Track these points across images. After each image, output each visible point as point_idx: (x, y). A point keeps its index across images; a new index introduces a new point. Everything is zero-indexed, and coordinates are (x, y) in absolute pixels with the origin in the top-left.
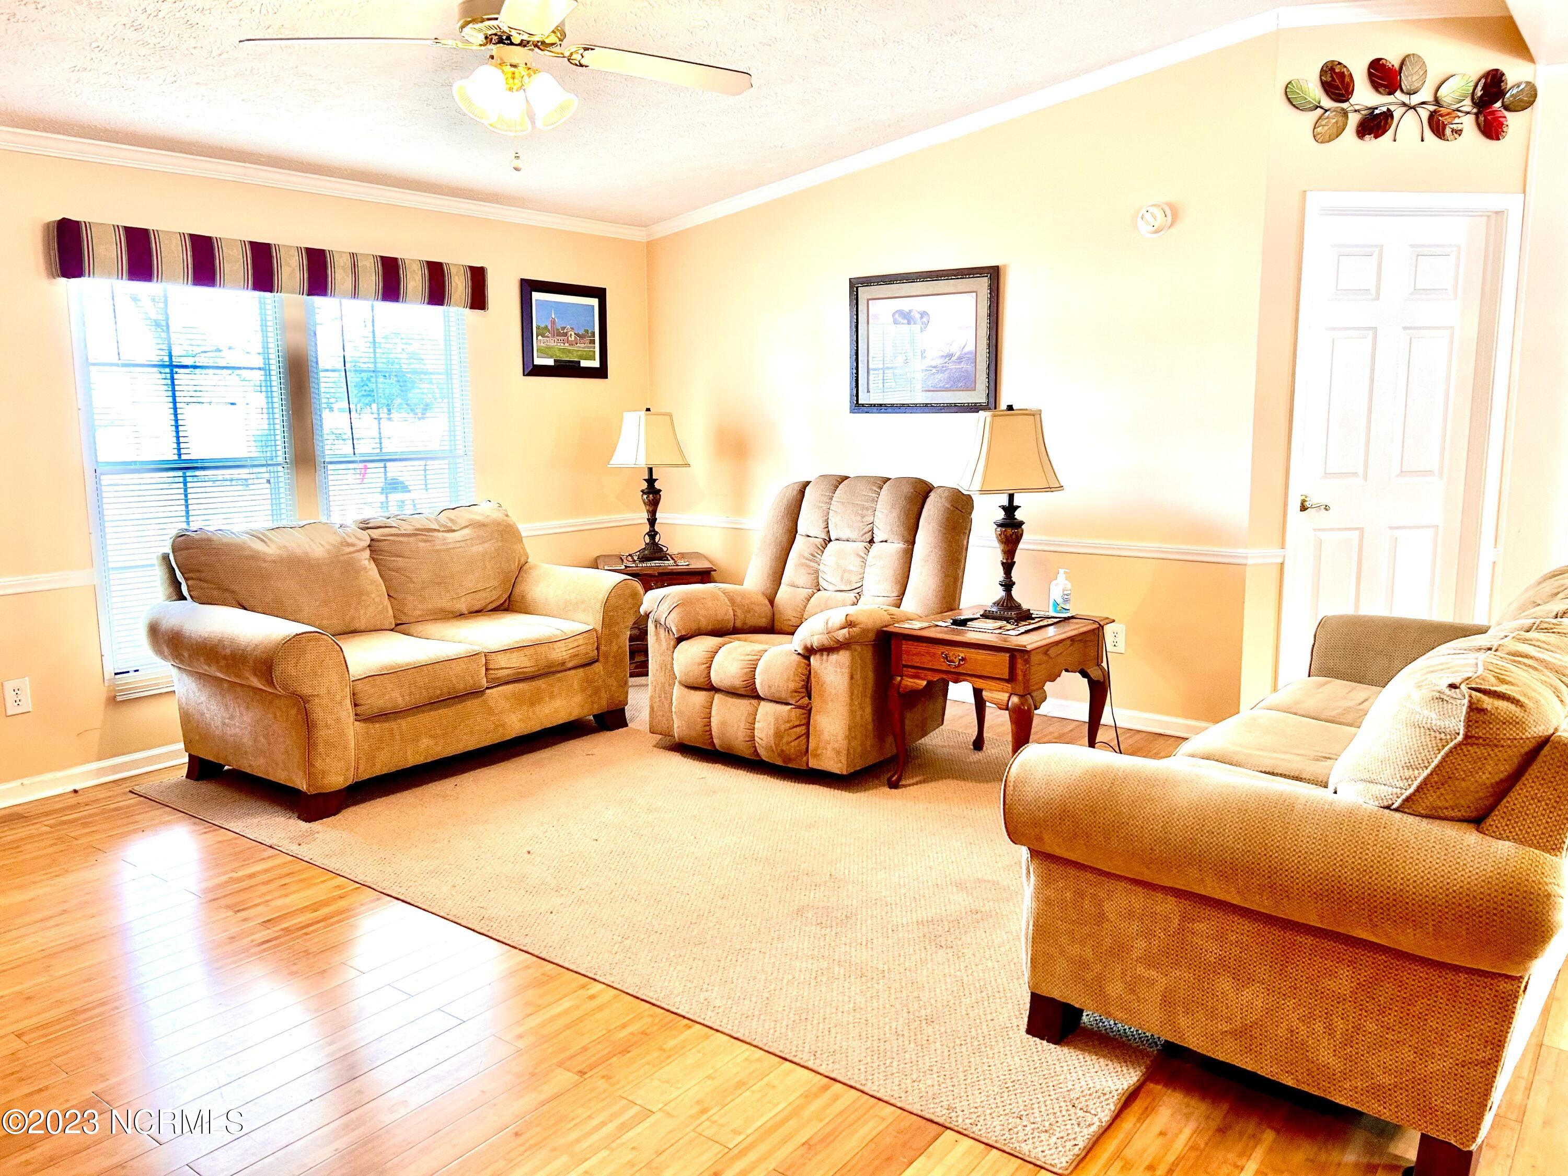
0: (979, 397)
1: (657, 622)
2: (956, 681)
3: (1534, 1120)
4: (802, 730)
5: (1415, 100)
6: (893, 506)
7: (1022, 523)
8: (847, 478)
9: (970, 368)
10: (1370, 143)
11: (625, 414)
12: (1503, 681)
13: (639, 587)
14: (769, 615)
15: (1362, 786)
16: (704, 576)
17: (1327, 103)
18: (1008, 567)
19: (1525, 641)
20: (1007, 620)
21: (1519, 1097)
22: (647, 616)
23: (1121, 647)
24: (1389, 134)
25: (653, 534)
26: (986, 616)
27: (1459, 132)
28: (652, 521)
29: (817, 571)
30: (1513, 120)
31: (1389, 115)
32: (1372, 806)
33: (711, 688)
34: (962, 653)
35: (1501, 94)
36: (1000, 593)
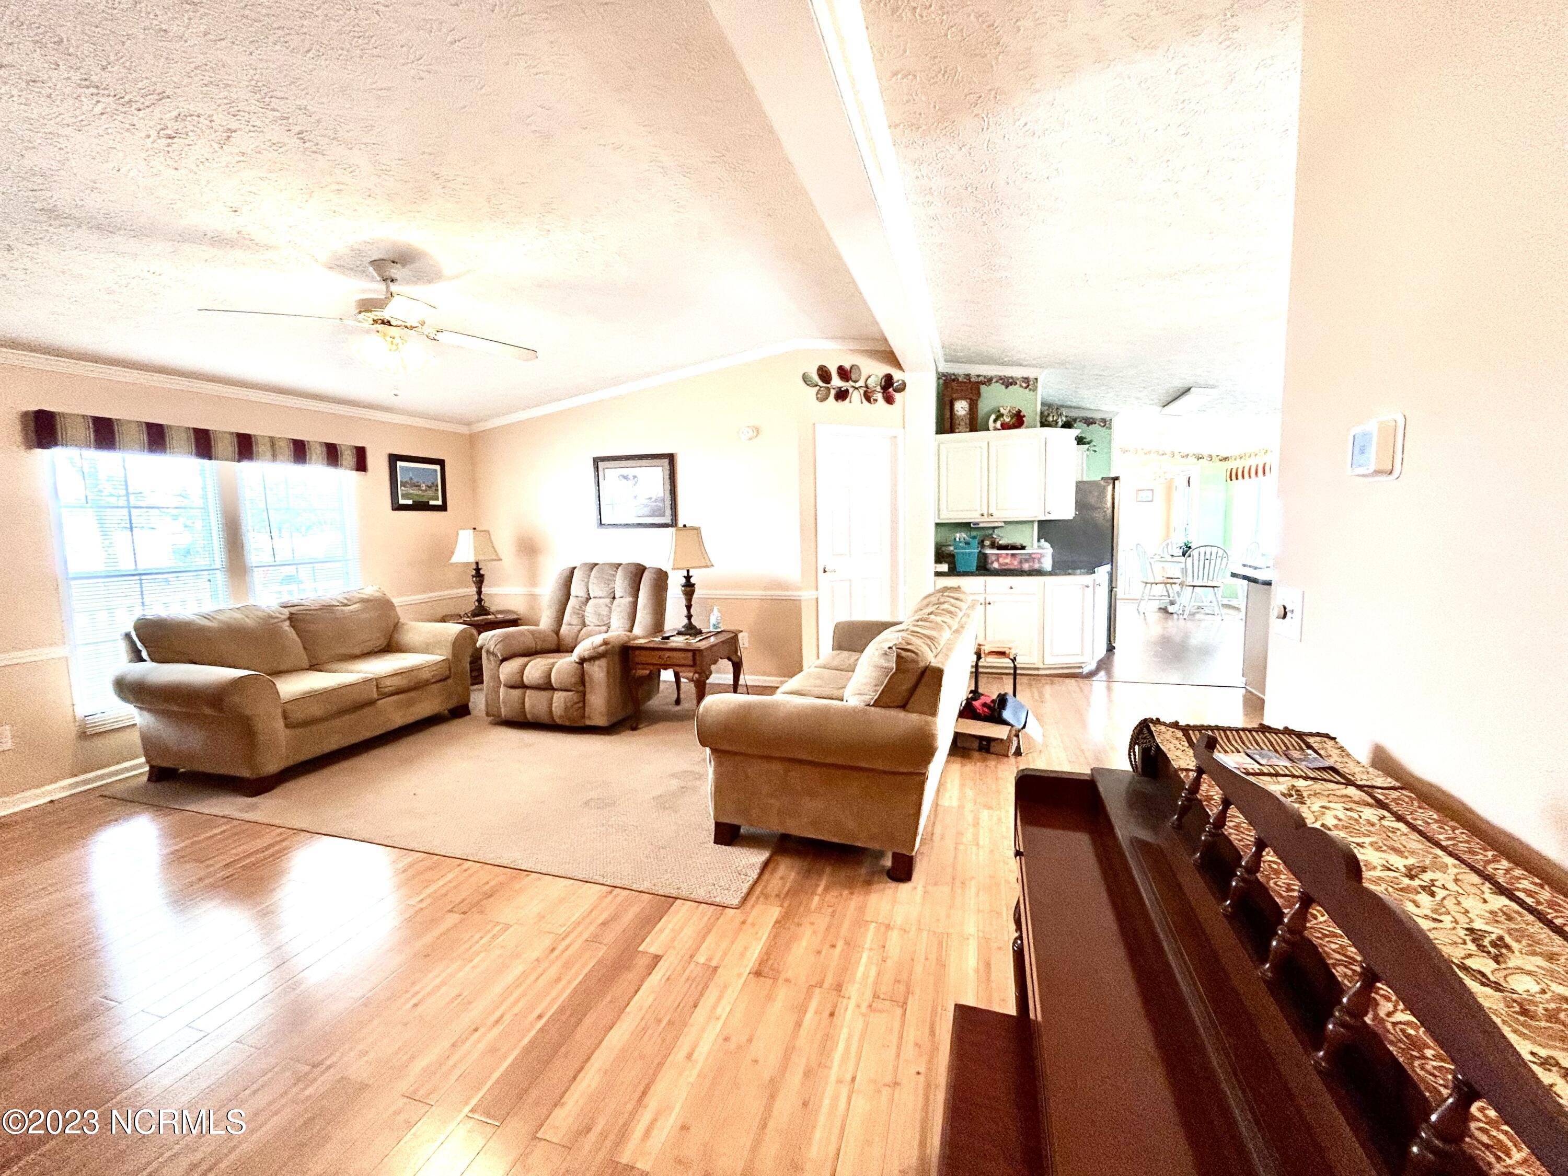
0: (667, 519)
1: (488, 652)
2: (665, 669)
3: (936, 838)
4: (581, 705)
5: (857, 385)
6: (625, 578)
7: (694, 585)
8: (596, 564)
9: (661, 505)
10: (840, 403)
11: (461, 532)
12: (909, 644)
13: (475, 632)
14: (556, 642)
15: (857, 697)
16: (514, 623)
17: (821, 384)
18: (689, 607)
19: (917, 626)
20: (690, 635)
21: (930, 829)
22: (481, 648)
23: (747, 645)
24: (848, 399)
25: (480, 600)
26: (680, 633)
27: (876, 400)
28: (479, 592)
29: (583, 616)
30: (897, 396)
31: (847, 391)
32: (862, 704)
33: (523, 686)
34: (668, 654)
35: (892, 385)
36: (686, 621)
